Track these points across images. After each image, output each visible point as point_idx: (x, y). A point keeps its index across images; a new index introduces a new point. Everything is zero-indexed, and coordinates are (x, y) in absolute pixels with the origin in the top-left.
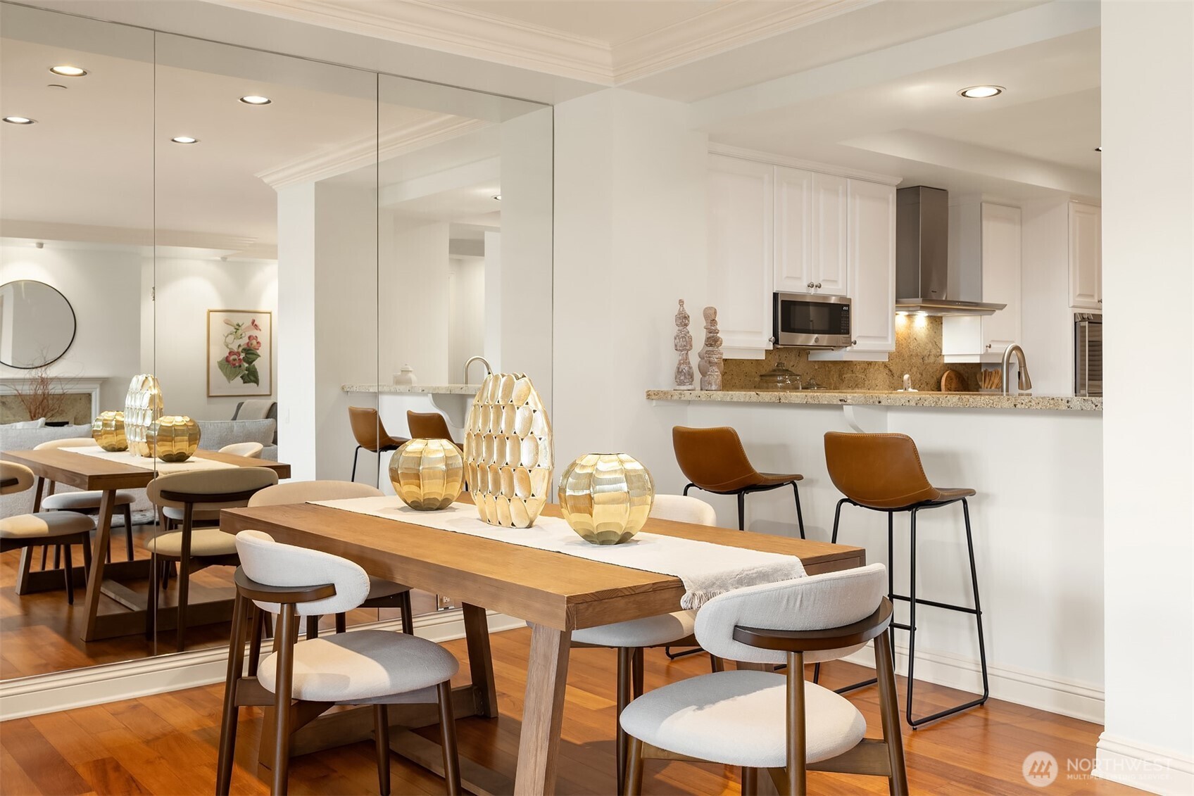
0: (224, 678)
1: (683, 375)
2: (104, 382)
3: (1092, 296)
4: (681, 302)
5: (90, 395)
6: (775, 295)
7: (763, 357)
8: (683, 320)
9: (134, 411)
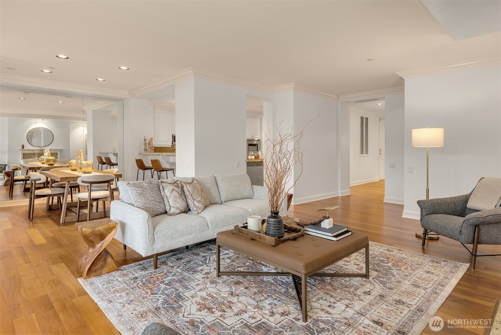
0: (46, 202)
1: (146, 150)
2: (60, 150)
3: (250, 135)
4: (145, 137)
5: (57, 153)
6: (172, 135)
7: (171, 147)
8: (145, 140)
9: (46, 156)
